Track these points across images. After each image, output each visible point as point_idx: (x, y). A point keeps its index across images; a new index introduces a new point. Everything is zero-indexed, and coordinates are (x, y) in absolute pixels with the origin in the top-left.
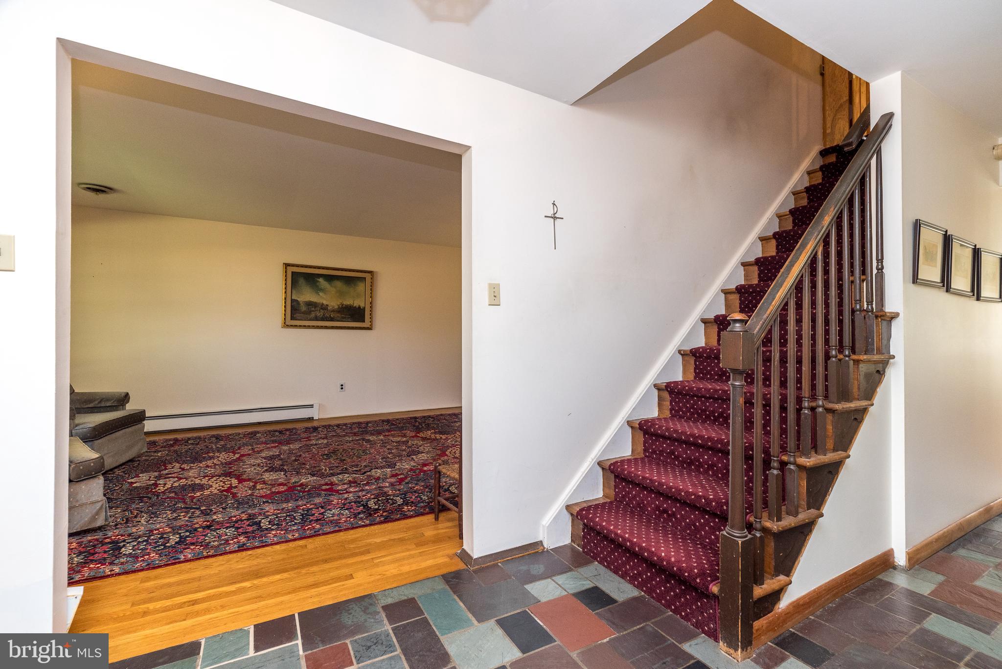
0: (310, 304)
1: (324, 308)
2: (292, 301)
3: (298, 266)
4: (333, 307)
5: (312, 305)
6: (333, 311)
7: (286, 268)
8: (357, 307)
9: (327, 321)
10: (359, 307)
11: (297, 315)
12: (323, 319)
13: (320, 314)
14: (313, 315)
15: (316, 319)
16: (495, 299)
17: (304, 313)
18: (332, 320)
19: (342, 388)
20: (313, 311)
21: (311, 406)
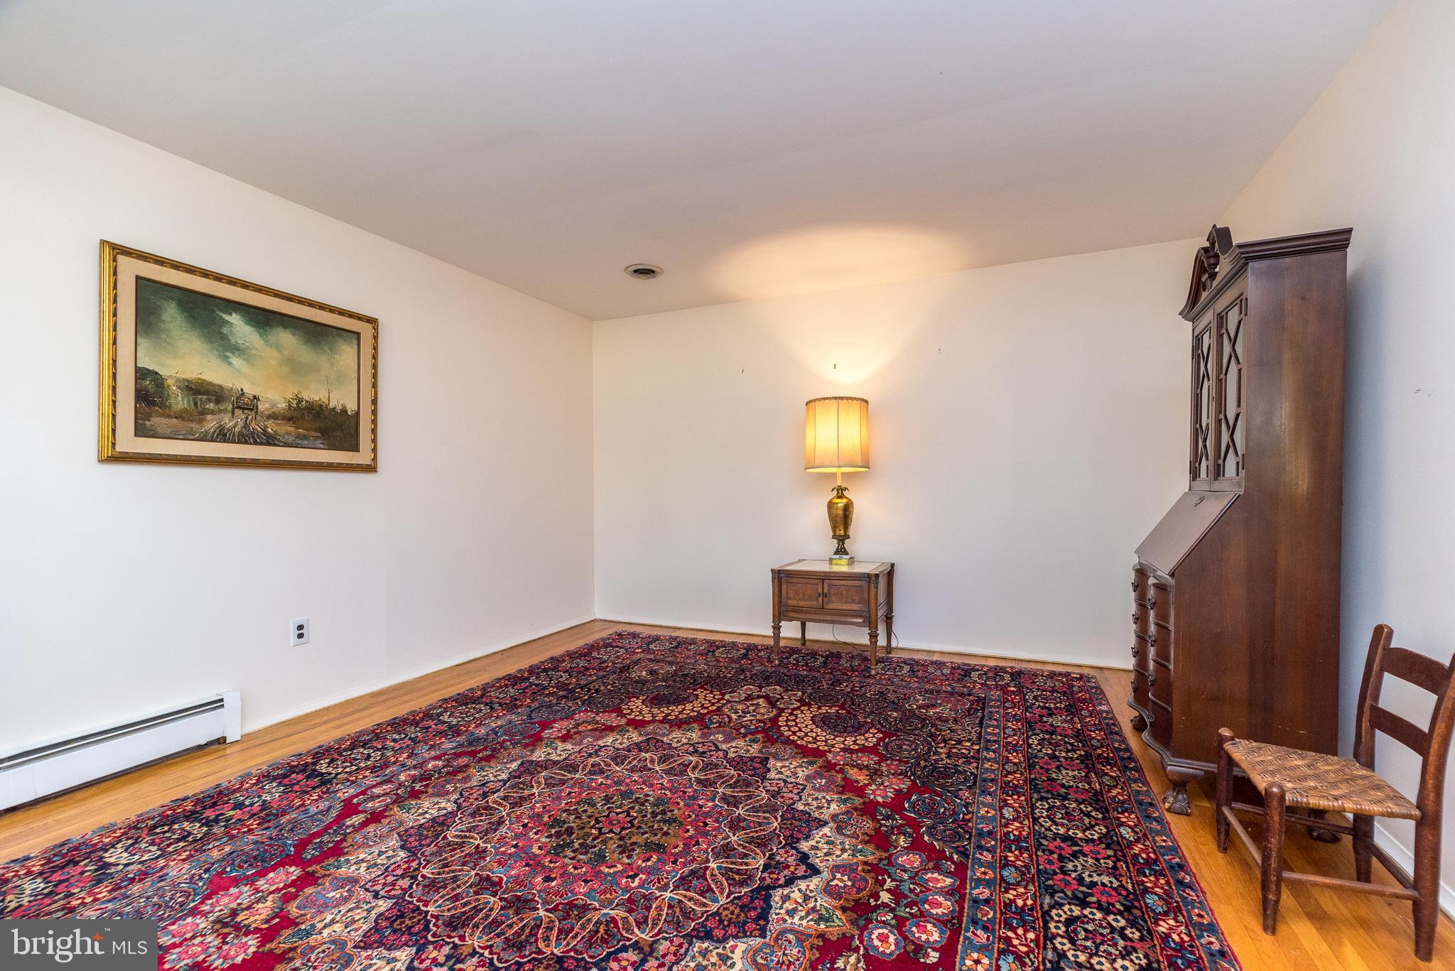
0: (197, 389)
1: (247, 405)
2: (141, 374)
3: (160, 261)
4: (273, 405)
5: (207, 393)
6: (273, 416)
7: (113, 260)
8: (339, 409)
9: (256, 443)
10: (344, 411)
11: (157, 422)
12: (245, 438)
13: (233, 422)
14: (211, 424)
15: (222, 436)
17: (181, 416)
18: (270, 440)
19: (300, 636)
20: (213, 412)
21: (218, 704)
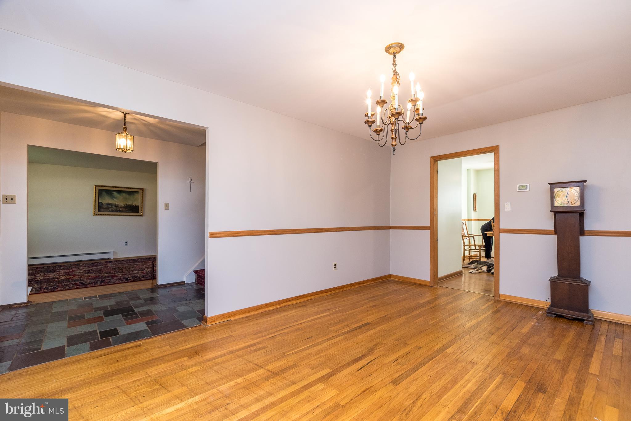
0: (108, 204)
1: (116, 206)
2: (99, 203)
3: (102, 186)
4: (122, 205)
5: (110, 205)
6: (121, 207)
7: (95, 187)
8: (135, 205)
9: (118, 212)
10: (136, 206)
11: (102, 210)
12: (115, 211)
13: (114, 209)
14: (110, 210)
15: (112, 211)
16: (167, 207)
17: (106, 208)
18: (121, 211)
19: (126, 244)
20: (110, 208)
21: (109, 253)
